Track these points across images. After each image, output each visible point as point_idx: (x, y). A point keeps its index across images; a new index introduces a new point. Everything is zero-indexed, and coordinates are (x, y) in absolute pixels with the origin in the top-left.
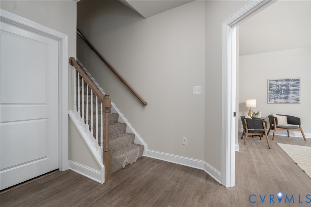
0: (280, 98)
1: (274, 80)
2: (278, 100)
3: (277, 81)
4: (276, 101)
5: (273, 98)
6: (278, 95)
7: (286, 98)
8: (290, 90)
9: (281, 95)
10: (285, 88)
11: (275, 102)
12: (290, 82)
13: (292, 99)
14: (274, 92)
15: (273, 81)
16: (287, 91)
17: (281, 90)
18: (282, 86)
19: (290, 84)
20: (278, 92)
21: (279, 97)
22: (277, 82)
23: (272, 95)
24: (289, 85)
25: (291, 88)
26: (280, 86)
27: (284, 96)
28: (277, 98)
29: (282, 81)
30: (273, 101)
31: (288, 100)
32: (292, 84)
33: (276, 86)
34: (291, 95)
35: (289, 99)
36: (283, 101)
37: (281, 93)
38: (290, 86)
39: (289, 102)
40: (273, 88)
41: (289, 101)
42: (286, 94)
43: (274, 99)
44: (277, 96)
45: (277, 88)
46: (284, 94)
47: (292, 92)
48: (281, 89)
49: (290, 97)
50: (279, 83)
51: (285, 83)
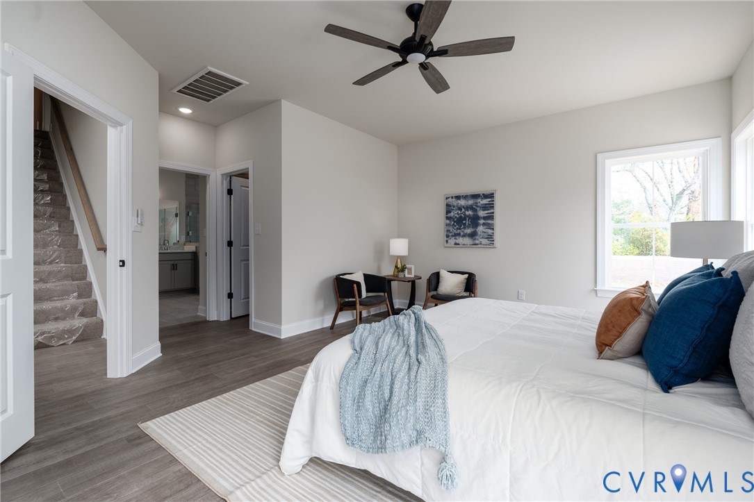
0: (464, 236)
1: (454, 196)
2: (460, 240)
3: (458, 198)
4: (457, 241)
5: (452, 236)
6: (460, 229)
7: (473, 235)
8: (478, 218)
9: (464, 228)
10: (470, 213)
11: (456, 244)
12: (479, 200)
13: (482, 238)
14: (455, 222)
15: (452, 197)
16: (475, 221)
17: (465, 219)
18: (467, 208)
19: (479, 204)
20: (460, 221)
21: (462, 234)
22: (459, 201)
23: (451, 229)
24: (477, 206)
25: (482, 213)
26: (463, 210)
27: (469, 231)
28: (459, 234)
29: (465, 197)
30: (452, 241)
31: (475, 239)
32: (482, 205)
33: (456, 210)
34: (480, 229)
35: (477, 237)
36: (467, 241)
37: (465, 224)
38: (478, 209)
39: (478, 244)
40: (452, 214)
41: (477, 242)
42: (473, 227)
43: (453, 238)
44: (459, 231)
45: (458, 214)
46: (469, 227)
47: (482, 221)
48: (465, 215)
49: (479, 233)
50: (462, 202)
51: (471, 202)
